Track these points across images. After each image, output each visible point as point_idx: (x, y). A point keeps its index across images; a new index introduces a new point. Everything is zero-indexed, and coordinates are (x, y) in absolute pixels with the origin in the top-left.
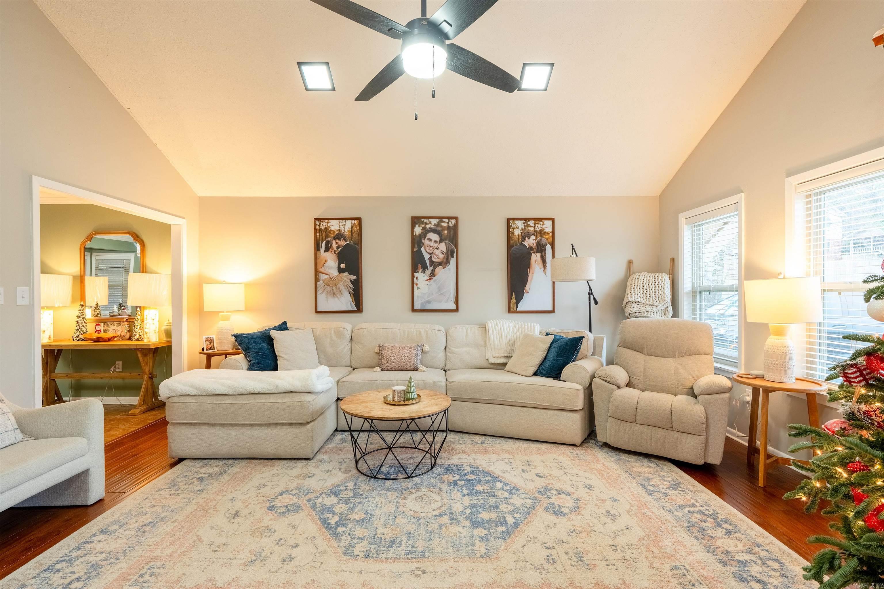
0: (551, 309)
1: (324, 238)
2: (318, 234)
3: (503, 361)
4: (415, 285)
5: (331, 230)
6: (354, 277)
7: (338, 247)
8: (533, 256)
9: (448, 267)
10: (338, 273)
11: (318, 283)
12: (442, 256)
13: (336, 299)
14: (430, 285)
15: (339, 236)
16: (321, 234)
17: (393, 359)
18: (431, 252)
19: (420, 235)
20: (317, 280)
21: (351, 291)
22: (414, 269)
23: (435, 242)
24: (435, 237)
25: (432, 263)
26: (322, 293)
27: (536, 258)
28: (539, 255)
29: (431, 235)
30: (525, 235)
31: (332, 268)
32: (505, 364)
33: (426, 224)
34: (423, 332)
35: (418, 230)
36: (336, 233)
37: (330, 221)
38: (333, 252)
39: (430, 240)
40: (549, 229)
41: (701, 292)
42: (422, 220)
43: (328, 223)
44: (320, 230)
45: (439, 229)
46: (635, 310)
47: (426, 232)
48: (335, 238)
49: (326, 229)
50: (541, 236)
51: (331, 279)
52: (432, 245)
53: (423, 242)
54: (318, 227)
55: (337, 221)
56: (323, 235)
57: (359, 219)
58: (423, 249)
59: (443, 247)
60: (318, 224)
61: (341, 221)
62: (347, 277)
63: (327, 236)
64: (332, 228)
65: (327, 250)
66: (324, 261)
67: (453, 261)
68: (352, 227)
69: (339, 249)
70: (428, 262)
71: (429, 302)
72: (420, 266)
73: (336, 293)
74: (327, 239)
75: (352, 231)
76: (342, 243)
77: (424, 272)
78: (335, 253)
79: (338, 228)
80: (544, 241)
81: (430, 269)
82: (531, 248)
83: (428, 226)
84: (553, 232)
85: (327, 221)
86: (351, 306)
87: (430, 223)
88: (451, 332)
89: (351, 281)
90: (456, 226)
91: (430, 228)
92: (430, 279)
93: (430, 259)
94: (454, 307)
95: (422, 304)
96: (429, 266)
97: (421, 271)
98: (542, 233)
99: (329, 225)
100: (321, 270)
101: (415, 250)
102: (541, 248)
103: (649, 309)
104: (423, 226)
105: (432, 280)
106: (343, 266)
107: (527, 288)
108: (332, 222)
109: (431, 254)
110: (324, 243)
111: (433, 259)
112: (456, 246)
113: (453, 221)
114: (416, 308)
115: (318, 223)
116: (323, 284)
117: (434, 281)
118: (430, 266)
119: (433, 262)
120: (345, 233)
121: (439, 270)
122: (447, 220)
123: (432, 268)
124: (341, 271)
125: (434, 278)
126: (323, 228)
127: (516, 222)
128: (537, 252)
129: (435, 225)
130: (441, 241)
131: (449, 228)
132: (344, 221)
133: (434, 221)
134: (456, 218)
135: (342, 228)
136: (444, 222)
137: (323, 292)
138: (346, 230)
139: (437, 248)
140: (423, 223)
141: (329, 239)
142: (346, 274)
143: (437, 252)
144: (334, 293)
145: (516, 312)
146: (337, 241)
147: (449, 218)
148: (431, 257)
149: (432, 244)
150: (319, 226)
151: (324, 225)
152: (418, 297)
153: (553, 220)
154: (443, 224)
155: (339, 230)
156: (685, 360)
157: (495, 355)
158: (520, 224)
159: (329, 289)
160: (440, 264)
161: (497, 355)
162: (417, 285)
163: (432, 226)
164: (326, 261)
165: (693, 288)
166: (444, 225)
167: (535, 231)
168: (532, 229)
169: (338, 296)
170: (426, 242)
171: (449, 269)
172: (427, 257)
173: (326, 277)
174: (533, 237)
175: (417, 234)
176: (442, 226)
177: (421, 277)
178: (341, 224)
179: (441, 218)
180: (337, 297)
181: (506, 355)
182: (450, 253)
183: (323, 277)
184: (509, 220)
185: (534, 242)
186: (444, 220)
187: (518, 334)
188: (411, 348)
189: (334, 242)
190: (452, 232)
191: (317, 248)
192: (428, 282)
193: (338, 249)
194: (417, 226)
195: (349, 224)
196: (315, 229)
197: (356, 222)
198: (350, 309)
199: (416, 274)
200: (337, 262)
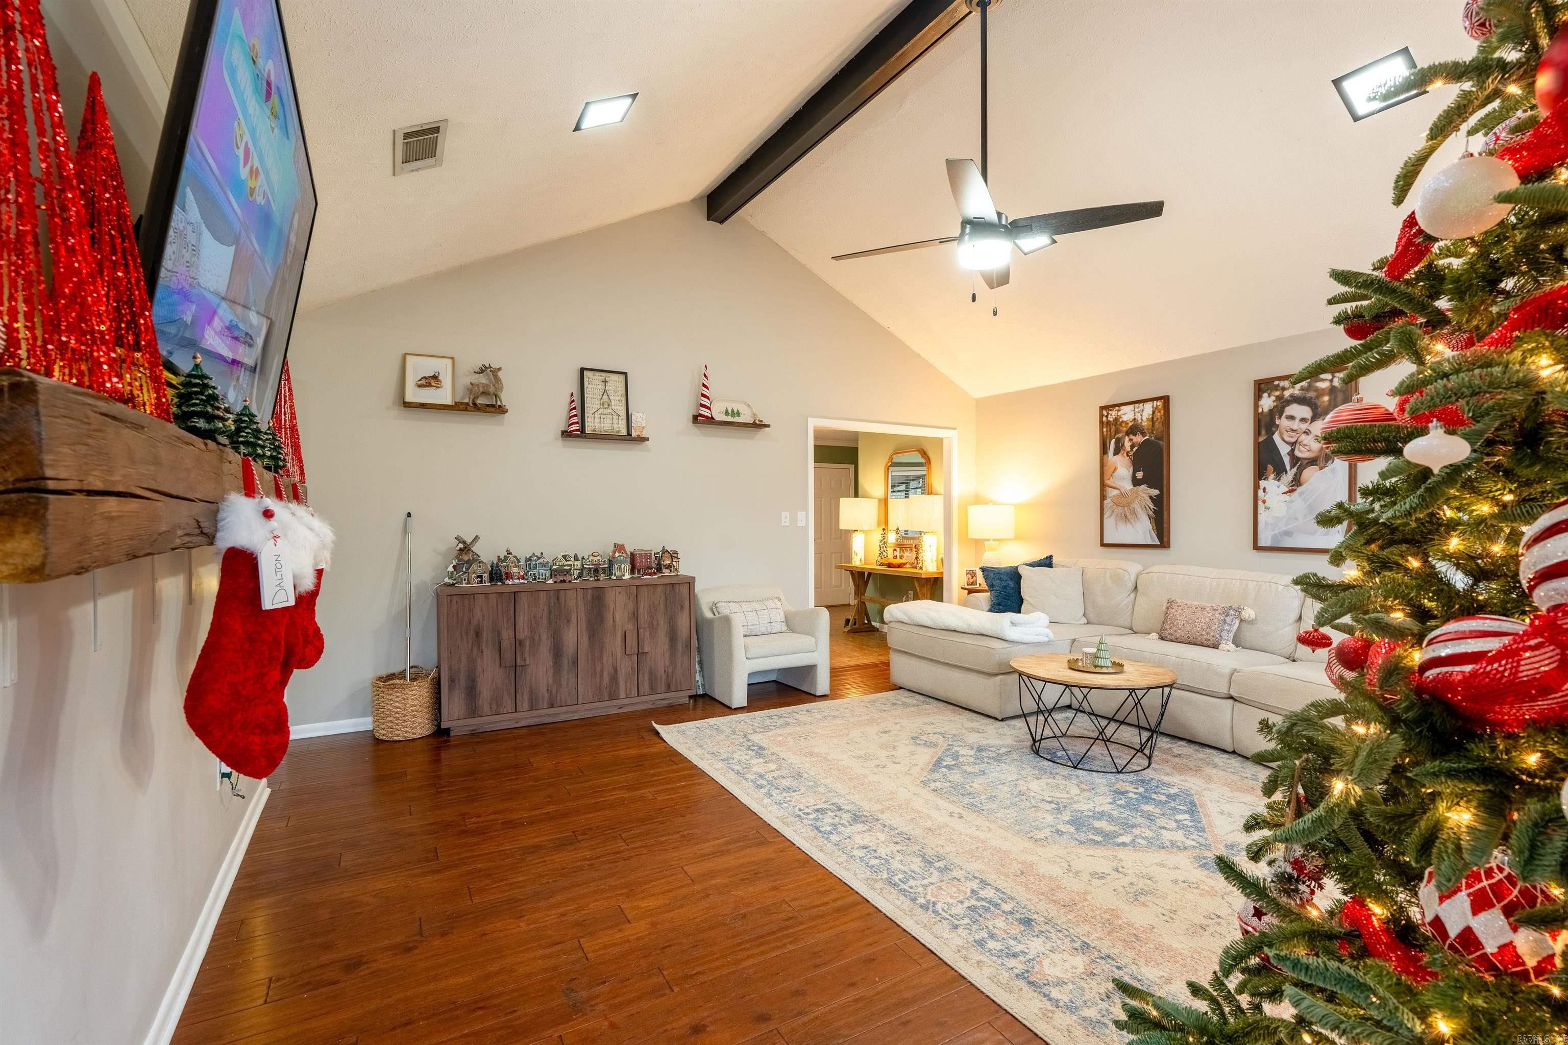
2: (1105, 430)
4: (1260, 503)
6: (1155, 492)
7: (1132, 447)
9: (1331, 466)
10: (1131, 487)
11: (1105, 502)
12: (1316, 446)
13: (1129, 524)
14: (1291, 502)
15: (1135, 429)
16: (1108, 429)
17: (1181, 623)
18: (1293, 440)
19: (1271, 411)
20: (1103, 497)
21: (1151, 513)
22: (1260, 473)
23: (1303, 420)
24: (1301, 411)
25: (1295, 460)
26: (1110, 517)
29: (1294, 409)
31: (1124, 478)
33: (1284, 389)
35: (1267, 403)
36: (1130, 424)
37: (1122, 408)
38: (1125, 454)
39: (1291, 418)
42: (1276, 383)
43: (1119, 411)
44: (1108, 422)
45: (1312, 394)
47: (1282, 404)
48: (1127, 434)
49: (1116, 420)
51: (1123, 495)
52: (1295, 427)
53: (1277, 422)
54: (1104, 419)
55: (1131, 407)
57: (1165, 399)
58: (1276, 437)
61: (1137, 405)
62: (1146, 492)
63: (1117, 432)
64: (1125, 418)
65: (1116, 452)
66: (1112, 469)
68: (1154, 412)
69: (1134, 449)
70: (1287, 460)
71: (1287, 533)
72: (1270, 467)
73: (1129, 517)
74: (1117, 436)
75: (1153, 418)
76: (1139, 439)
77: (1278, 478)
78: (1128, 455)
79: (1132, 417)
81: (1291, 473)
83: (1288, 393)
85: (1117, 408)
86: (1151, 537)
89: (1151, 497)
91: (1291, 396)
92: (1291, 491)
93: (1291, 453)
95: (1274, 537)
96: (1288, 467)
97: (1272, 476)
99: (1119, 414)
100: (1108, 482)
101: (1261, 439)
104: (1277, 393)
105: (1296, 493)
106: (1140, 475)
108: (1125, 409)
109: (1293, 444)
110: (1113, 441)
111: (1297, 453)
114: (1261, 543)
115: (1105, 413)
116: (1112, 504)
117: (1301, 494)
118: (1292, 468)
119: (1298, 459)
120: (1144, 424)
121: (1310, 473)
123: (1295, 470)
124: (1136, 482)
125: (1300, 489)
126: (1111, 420)
129: (1302, 389)
130: (1314, 418)
132: (1141, 405)
135: (1138, 416)
136: (1323, 380)
137: (1112, 515)
138: (1144, 418)
139: (1307, 432)
140: (1277, 388)
141: (1120, 435)
142: (1144, 487)
143: (1304, 438)
144: (1126, 517)
146: (1132, 437)
148: (1293, 450)
149: (1295, 425)
150: (1107, 417)
151: (1113, 414)
152: (1266, 524)
154: (1319, 384)
159: (1119, 510)
160: (1313, 462)
162: (1264, 502)
164: (1115, 469)
166: (1323, 385)
169: (1132, 521)
170: (1283, 422)
171: (1333, 471)
172: (1284, 450)
173: (1115, 492)
175: (1266, 410)
176: (1316, 389)
177: (1273, 488)
178: (1136, 410)
180: (1131, 523)
183: (1111, 493)
188: (1215, 610)
189: (1127, 439)
191: (1104, 450)
192: (1286, 497)
193: (1132, 450)
194: (1265, 395)
195: (1148, 408)
196: (1101, 422)
197: (1159, 403)
198: (1150, 542)
199: (1263, 483)
200: (1132, 469)
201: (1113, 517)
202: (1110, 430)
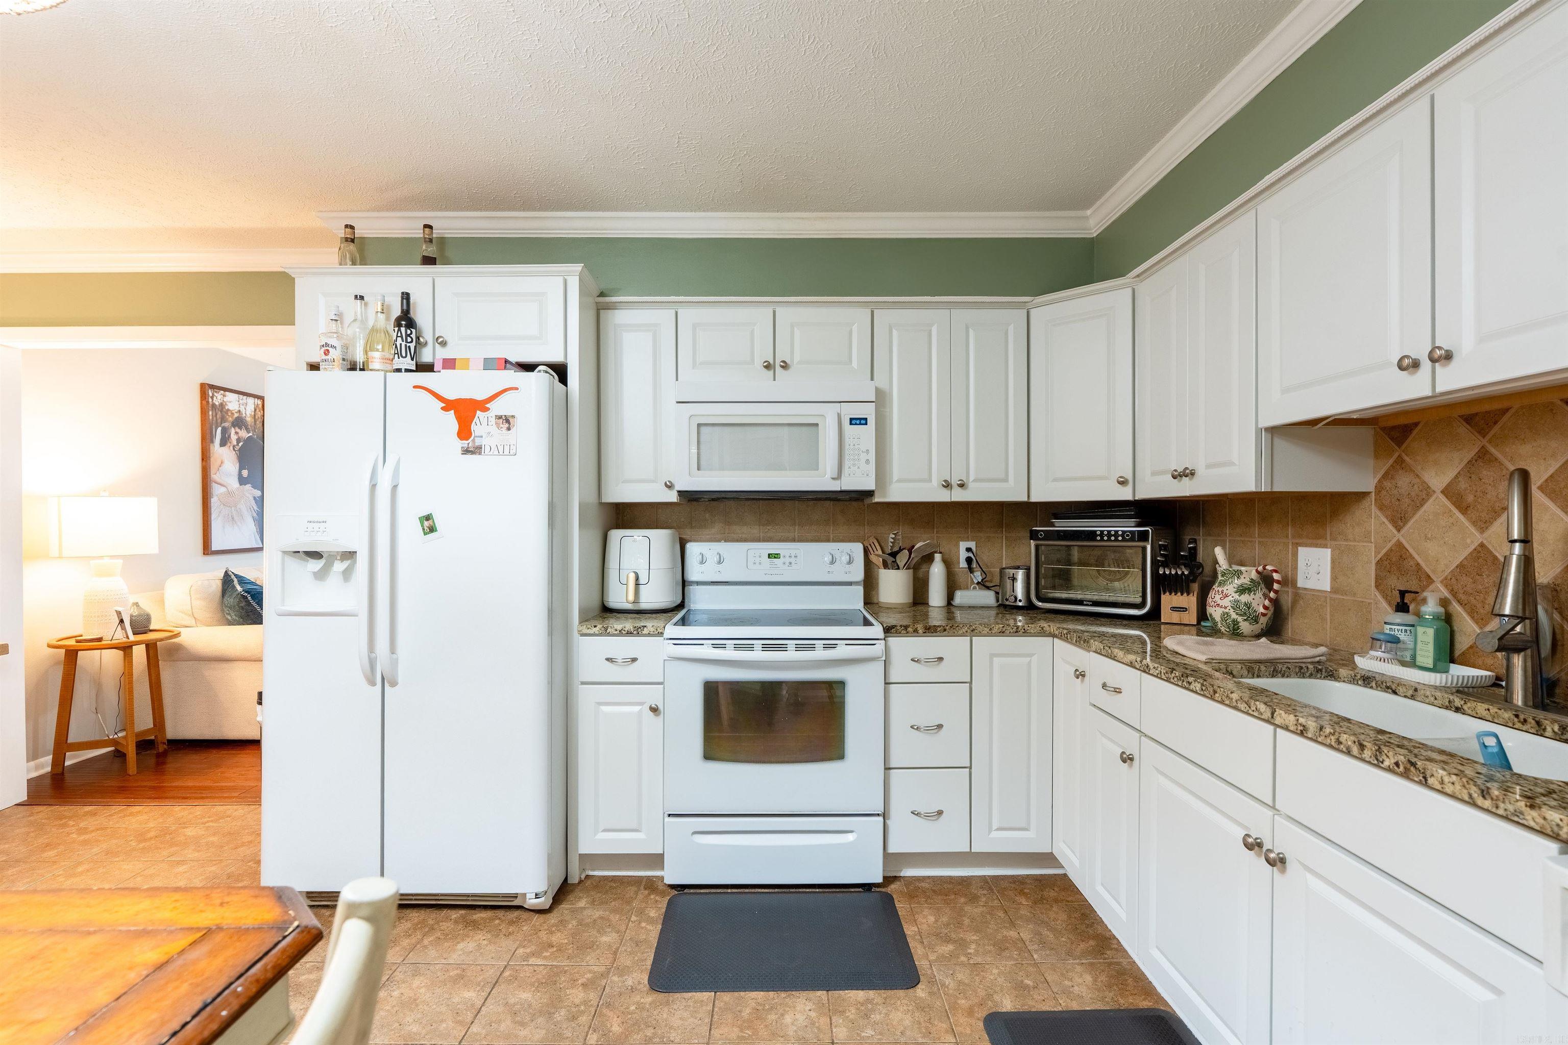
1: (219, 421)
2: (210, 413)
5: (228, 410)
7: (238, 441)
10: (238, 485)
11: (211, 501)
13: (235, 527)
15: (239, 422)
16: (214, 414)
20: (207, 494)
21: (255, 515)
26: (217, 518)
31: (230, 475)
36: (236, 415)
37: (227, 393)
38: (232, 448)
43: (224, 396)
44: (213, 406)
48: (233, 425)
49: (222, 405)
51: (230, 493)
54: (208, 400)
55: (236, 396)
56: (218, 416)
57: (263, 399)
60: (209, 394)
61: (241, 396)
62: (249, 491)
63: (223, 419)
64: (230, 407)
65: (223, 443)
66: (219, 462)
68: (255, 410)
69: (241, 444)
73: (236, 518)
74: (223, 425)
75: (255, 415)
76: (244, 434)
78: (234, 449)
85: (222, 392)
86: (256, 540)
89: (255, 498)
99: (225, 399)
100: (215, 477)
106: (245, 473)
108: (230, 397)
110: (219, 429)
115: (208, 392)
116: (219, 503)
120: (247, 419)
124: (242, 481)
126: (217, 403)
132: (245, 398)
135: (242, 409)
137: (219, 516)
138: (248, 413)
141: (226, 425)
142: (248, 487)
144: (233, 518)
146: (238, 430)
150: (212, 398)
151: (218, 398)
155: (239, 411)
159: (226, 511)
164: (222, 462)
169: (239, 523)
173: (223, 490)
178: (241, 401)
180: (237, 525)
183: (216, 490)
189: (233, 431)
191: (210, 437)
193: (238, 444)
195: (249, 406)
196: (203, 402)
197: (260, 402)
198: (254, 545)
200: (238, 465)
201: (220, 520)
202: (216, 414)
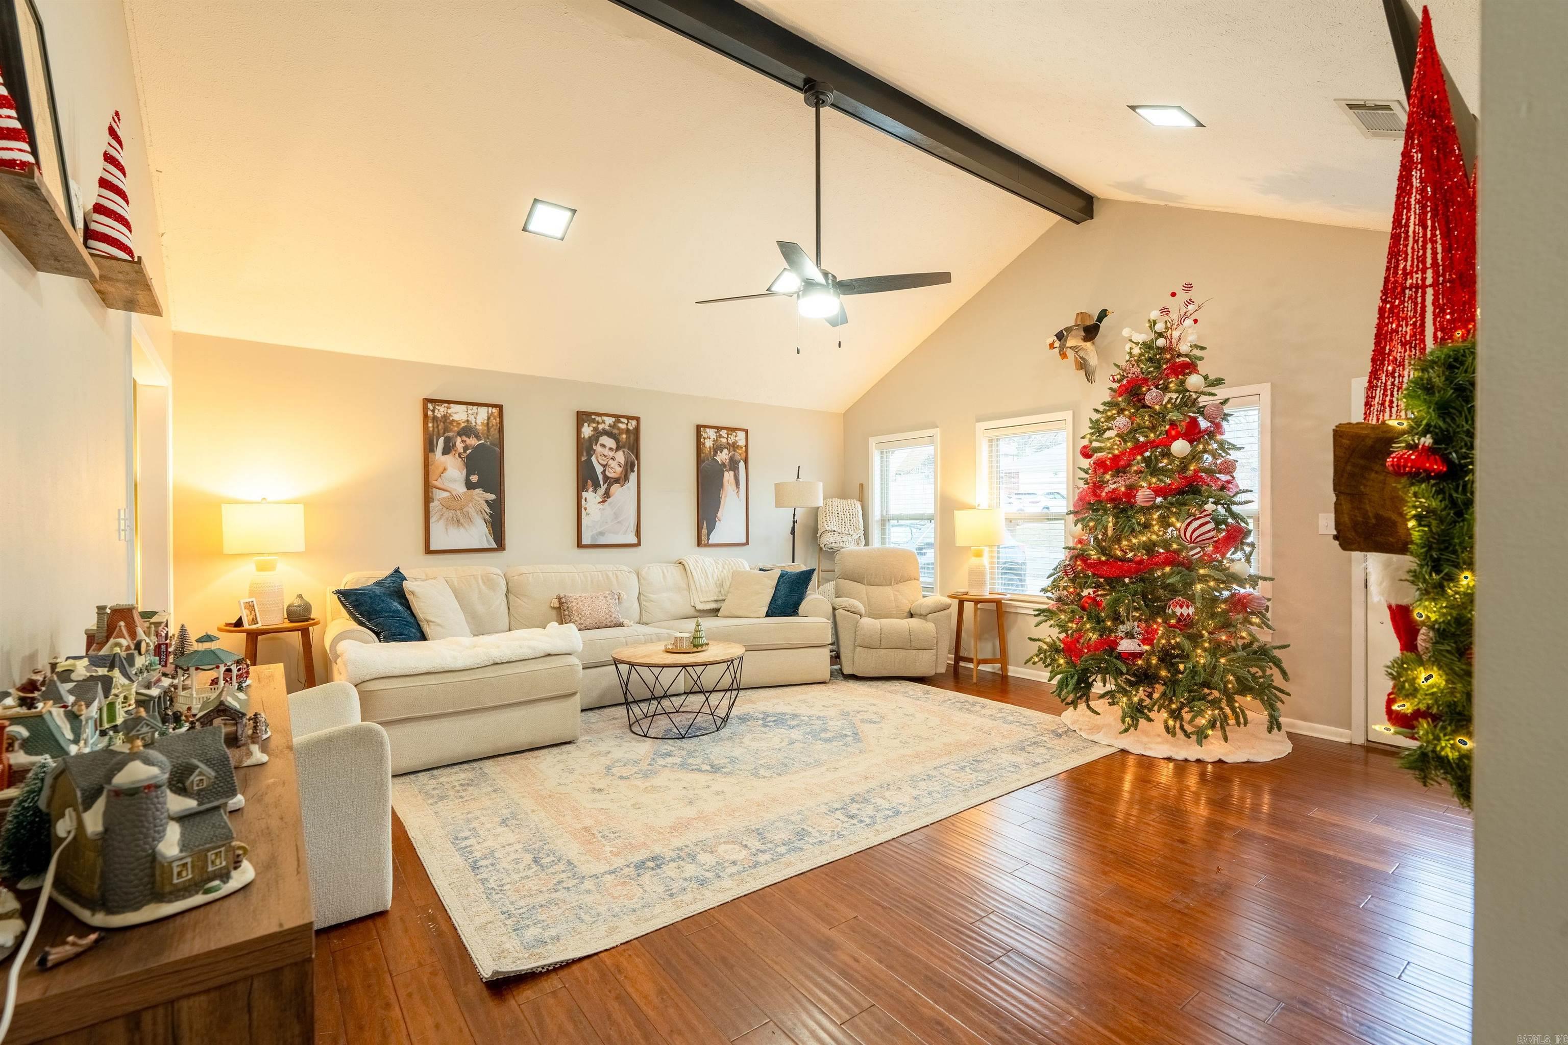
0: (744, 541)
1: (441, 432)
2: (430, 425)
3: (713, 606)
4: (582, 509)
5: (453, 420)
6: (492, 497)
7: (466, 448)
8: (726, 474)
9: (627, 485)
10: (465, 490)
11: (432, 505)
12: (619, 470)
13: (462, 529)
14: (604, 509)
15: (467, 431)
17: (587, 613)
18: (605, 463)
19: (590, 437)
20: (428, 500)
21: (487, 517)
22: (581, 487)
23: (611, 449)
24: (610, 442)
25: (606, 478)
26: (438, 521)
27: (728, 476)
28: (732, 473)
29: (604, 440)
30: (717, 448)
31: (455, 481)
32: (718, 610)
33: (598, 423)
34: (610, 574)
35: (587, 431)
36: (463, 425)
37: (452, 405)
38: (457, 455)
39: (603, 446)
40: (742, 443)
41: (889, 520)
42: (592, 417)
43: (448, 408)
44: (435, 419)
45: (615, 431)
46: (832, 540)
47: (598, 434)
48: (460, 434)
49: (445, 417)
50: (735, 451)
51: (455, 498)
52: (605, 454)
53: (594, 448)
54: (430, 413)
55: (464, 407)
57: (500, 408)
58: (593, 459)
59: (620, 456)
60: (431, 408)
61: (470, 407)
62: (481, 496)
63: (446, 430)
64: (456, 417)
65: (446, 451)
66: (441, 469)
67: (633, 477)
68: (489, 418)
69: (468, 452)
70: (601, 477)
71: (601, 534)
72: (590, 482)
73: (462, 521)
74: (446, 435)
75: (488, 424)
76: (473, 442)
77: (595, 491)
78: (460, 457)
79: (465, 418)
80: (737, 457)
81: (604, 487)
82: (723, 464)
83: (601, 427)
84: (747, 446)
85: (446, 405)
86: (488, 541)
87: (604, 422)
88: (643, 573)
89: (487, 502)
90: (637, 429)
91: (603, 429)
92: (604, 501)
93: (604, 473)
94: (635, 541)
95: (593, 537)
96: (602, 483)
97: (591, 489)
98: (734, 446)
99: (449, 411)
100: (436, 483)
101: (583, 459)
102: (733, 465)
103: (845, 539)
104: (594, 425)
105: (606, 503)
106: (474, 478)
107: (719, 515)
108: (455, 408)
109: (605, 466)
110: (442, 440)
111: (607, 473)
112: (638, 457)
113: (634, 423)
114: (583, 543)
115: (430, 406)
116: (441, 507)
117: (610, 504)
118: (604, 483)
119: (608, 478)
120: (478, 427)
121: (615, 488)
122: (625, 421)
123: (606, 485)
124: (470, 486)
125: (609, 500)
126: (439, 416)
127: (708, 430)
128: (730, 469)
129: (610, 426)
130: (617, 449)
131: (628, 430)
132: (475, 408)
133: (609, 421)
134: (638, 419)
135: (471, 418)
136: (622, 423)
137: (440, 519)
138: (479, 421)
139: (613, 459)
140: (594, 421)
142: (479, 491)
143: (613, 464)
144: (458, 521)
145: (708, 545)
146: (464, 438)
147: (629, 418)
148: (604, 471)
149: (606, 452)
150: (433, 411)
151: (441, 411)
152: (587, 526)
153: (747, 432)
154: (620, 425)
155: (468, 421)
156: (901, 586)
157: (702, 600)
158: (711, 433)
159: (450, 514)
160: (617, 481)
161: (706, 599)
162: (585, 509)
163: (607, 428)
164: (445, 469)
165: (882, 516)
166: (623, 426)
167: (728, 443)
168: (724, 440)
169: (465, 525)
170: (598, 448)
171: (629, 488)
172: (599, 469)
173: (446, 494)
174: (725, 451)
175: (586, 437)
176: (619, 429)
177: (591, 498)
178: (470, 412)
179: (618, 417)
180: (464, 527)
181: (716, 598)
182: (631, 466)
183: (439, 495)
184: (698, 427)
185: (727, 457)
186: (622, 420)
187: (725, 572)
188: (606, 597)
189: (459, 439)
190: (632, 438)
191: (429, 447)
192: (600, 506)
193: (465, 451)
194: (586, 424)
195: (482, 415)
196: (426, 416)
197: (495, 411)
198: (486, 546)
199: (584, 494)
200: (465, 472)
201: (442, 522)
202: (438, 427)
